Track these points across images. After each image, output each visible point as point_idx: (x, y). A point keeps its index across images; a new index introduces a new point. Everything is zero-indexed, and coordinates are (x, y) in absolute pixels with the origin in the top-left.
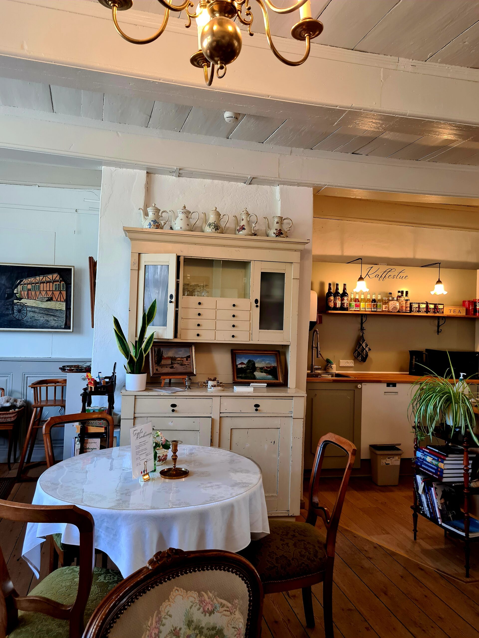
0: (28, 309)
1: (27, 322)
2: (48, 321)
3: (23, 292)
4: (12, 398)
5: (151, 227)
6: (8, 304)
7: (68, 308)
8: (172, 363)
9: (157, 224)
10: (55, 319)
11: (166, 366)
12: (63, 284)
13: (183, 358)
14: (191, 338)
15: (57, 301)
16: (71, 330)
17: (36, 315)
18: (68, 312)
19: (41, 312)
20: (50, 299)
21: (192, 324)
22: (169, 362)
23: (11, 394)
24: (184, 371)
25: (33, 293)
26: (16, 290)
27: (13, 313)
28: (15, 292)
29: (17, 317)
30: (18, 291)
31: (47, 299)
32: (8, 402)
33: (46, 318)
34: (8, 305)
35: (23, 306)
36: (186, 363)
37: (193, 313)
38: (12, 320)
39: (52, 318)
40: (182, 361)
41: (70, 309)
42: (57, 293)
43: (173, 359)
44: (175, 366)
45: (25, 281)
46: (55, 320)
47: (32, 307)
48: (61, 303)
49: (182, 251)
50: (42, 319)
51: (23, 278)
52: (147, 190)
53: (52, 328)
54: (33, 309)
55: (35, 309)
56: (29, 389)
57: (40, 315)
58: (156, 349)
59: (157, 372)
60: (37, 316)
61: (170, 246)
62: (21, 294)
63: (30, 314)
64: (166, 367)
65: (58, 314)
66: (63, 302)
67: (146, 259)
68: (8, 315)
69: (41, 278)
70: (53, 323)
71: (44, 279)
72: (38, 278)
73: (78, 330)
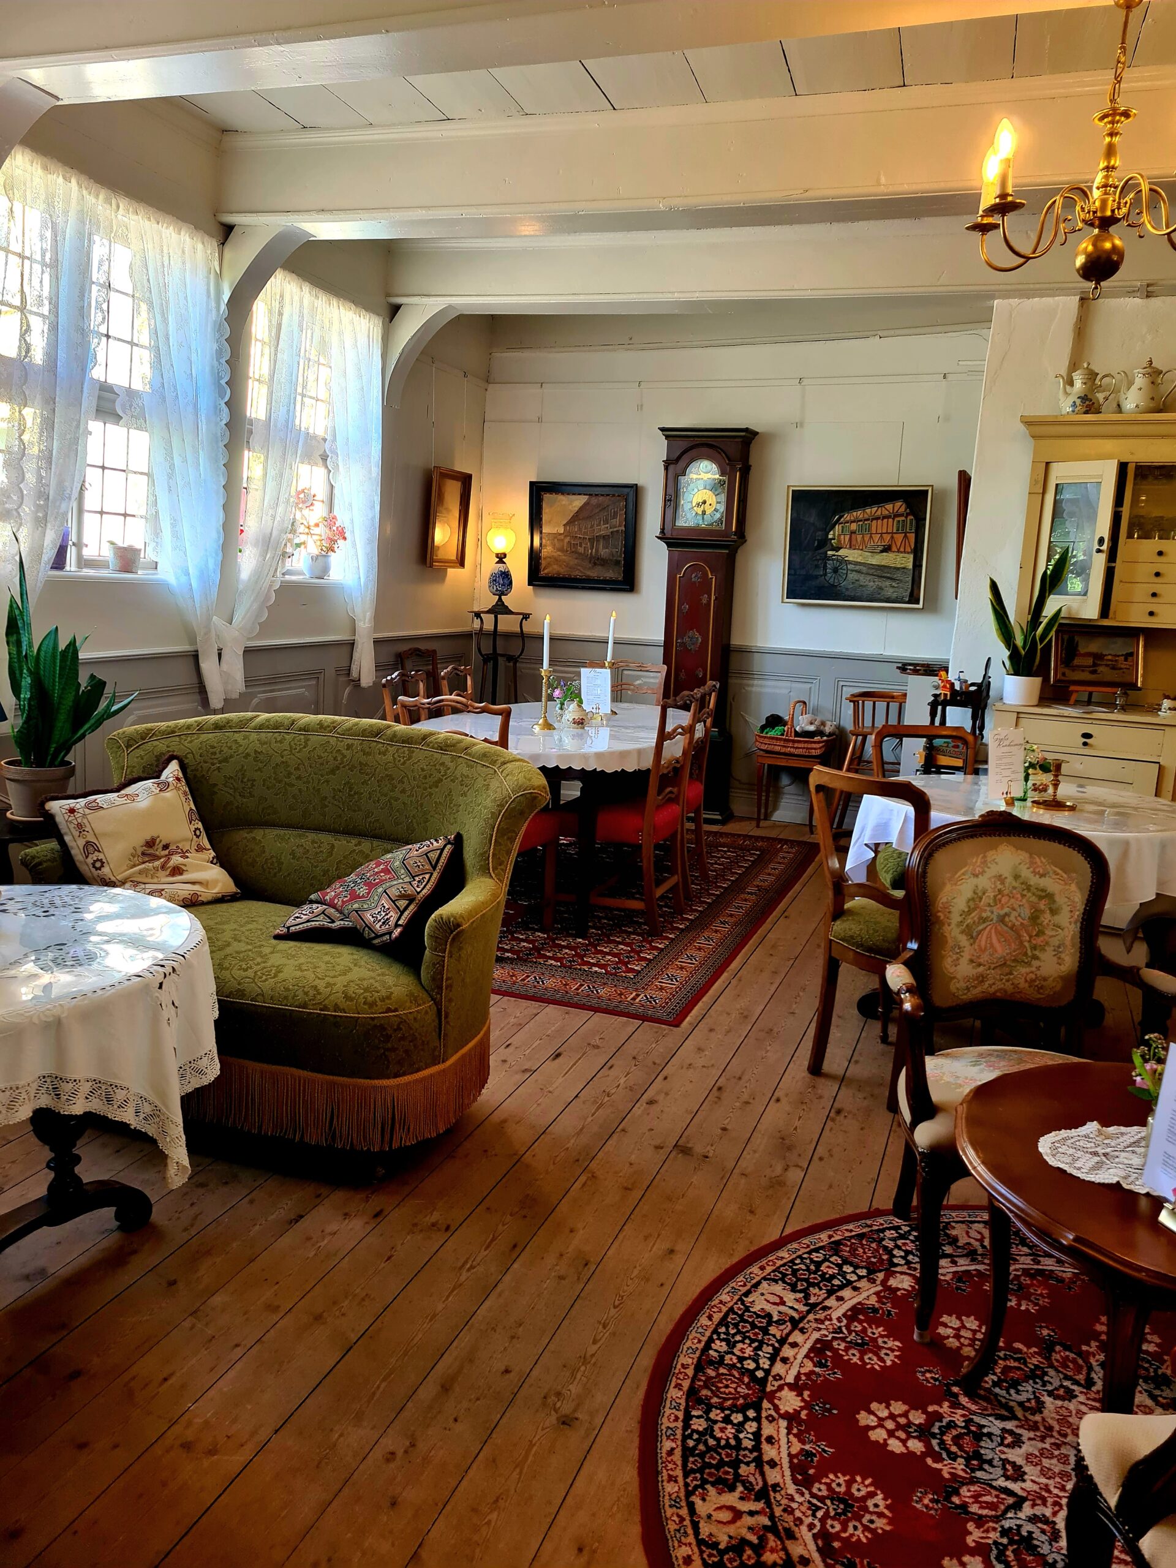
0: (849, 567)
1: (847, 589)
2: (881, 588)
3: (842, 537)
4: (819, 719)
5: (1076, 410)
6: (818, 557)
7: (917, 565)
8: (1095, 665)
9: (1088, 404)
10: (894, 584)
11: (1081, 668)
12: (912, 520)
13: (1118, 656)
14: (1136, 618)
15: (898, 551)
16: (920, 606)
17: (862, 578)
18: (917, 573)
19: (871, 571)
20: (887, 549)
21: (1141, 592)
22: (1089, 661)
23: (816, 711)
24: (1118, 680)
25: (859, 538)
26: (832, 533)
27: (825, 575)
28: (830, 536)
29: (831, 581)
30: (834, 535)
31: (880, 548)
32: (811, 723)
33: (879, 583)
34: (818, 560)
35: (843, 561)
36: (1122, 666)
37: (1144, 571)
38: (823, 587)
39: (888, 583)
40: (1116, 661)
41: (921, 566)
42: (899, 537)
43: (1098, 657)
44: (1101, 669)
45: (847, 517)
46: (894, 587)
47: (857, 563)
48: (906, 555)
49: (1132, 454)
50: (871, 584)
51: (843, 511)
52: (1079, 334)
53: (888, 601)
54: (858, 568)
55: (861, 567)
56: (846, 703)
57: (869, 577)
58: (1066, 637)
59: (1063, 678)
60: (864, 580)
61: (1109, 445)
62: (839, 541)
63: (852, 576)
64: (1083, 671)
65: (898, 575)
66: (908, 553)
67: (1060, 473)
68: (816, 577)
69: (874, 509)
70: (889, 592)
71: (879, 513)
72: (868, 511)
73: (933, 606)
